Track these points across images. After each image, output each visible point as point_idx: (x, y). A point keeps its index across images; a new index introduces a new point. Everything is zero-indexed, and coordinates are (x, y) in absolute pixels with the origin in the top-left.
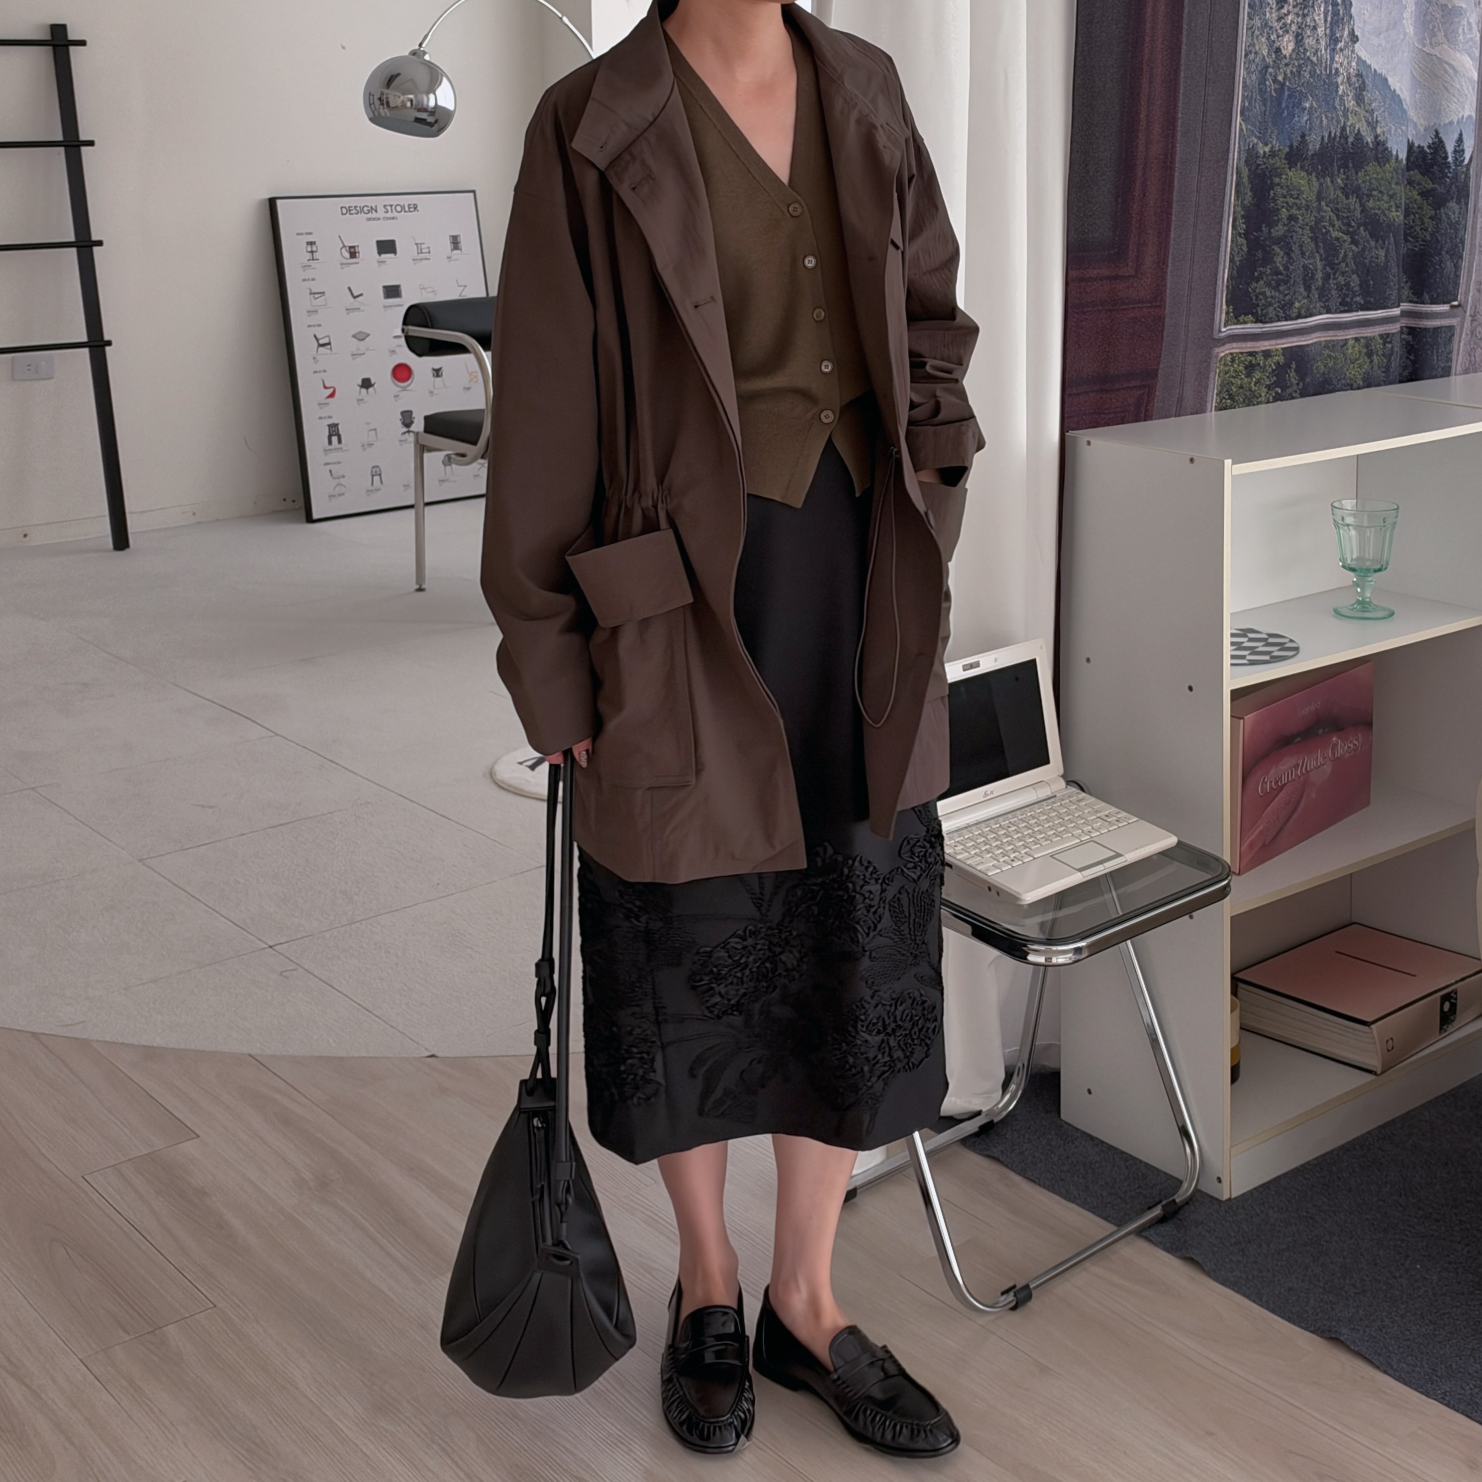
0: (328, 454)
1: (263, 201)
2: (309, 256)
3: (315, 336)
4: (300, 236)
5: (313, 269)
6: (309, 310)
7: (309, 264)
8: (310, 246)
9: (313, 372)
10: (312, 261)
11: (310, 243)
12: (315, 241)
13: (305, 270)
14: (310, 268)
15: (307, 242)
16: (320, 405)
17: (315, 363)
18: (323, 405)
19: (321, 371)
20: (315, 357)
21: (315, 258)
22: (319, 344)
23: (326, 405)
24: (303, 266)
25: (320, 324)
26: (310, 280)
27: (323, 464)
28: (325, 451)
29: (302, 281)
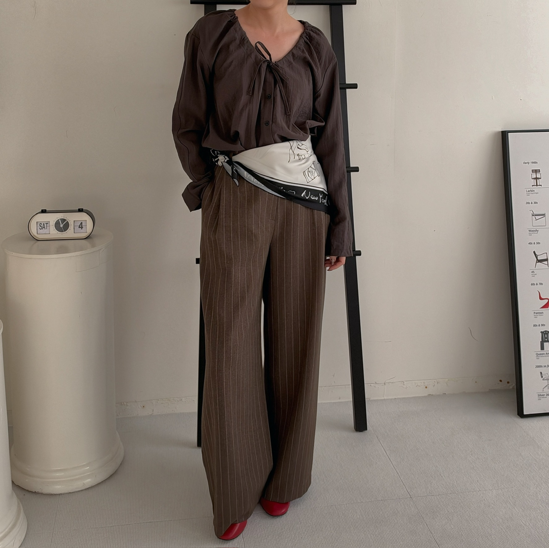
0: (540, 358)
1: (497, 134)
2: (534, 182)
3: (534, 252)
4: (527, 164)
5: (536, 194)
6: (530, 230)
7: (533, 189)
8: (535, 173)
9: (531, 284)
10: (536, 187)
11: (535, 171)
12: (539, 170)
13: (529, 194)
14: (534, 192)
15: (532, 170)
16: (537, 313)
17: (533, 276)
18: (538, 314)
19: (538, 284)
20: (533, 271)
21: (538, 184)
22: (537, 260)
23: (540, 314)
24: (527, 191)
25: (539, 242)
26: (533, 203)
27: (535, 367)
28: (537, 355)
29: (526, 204)
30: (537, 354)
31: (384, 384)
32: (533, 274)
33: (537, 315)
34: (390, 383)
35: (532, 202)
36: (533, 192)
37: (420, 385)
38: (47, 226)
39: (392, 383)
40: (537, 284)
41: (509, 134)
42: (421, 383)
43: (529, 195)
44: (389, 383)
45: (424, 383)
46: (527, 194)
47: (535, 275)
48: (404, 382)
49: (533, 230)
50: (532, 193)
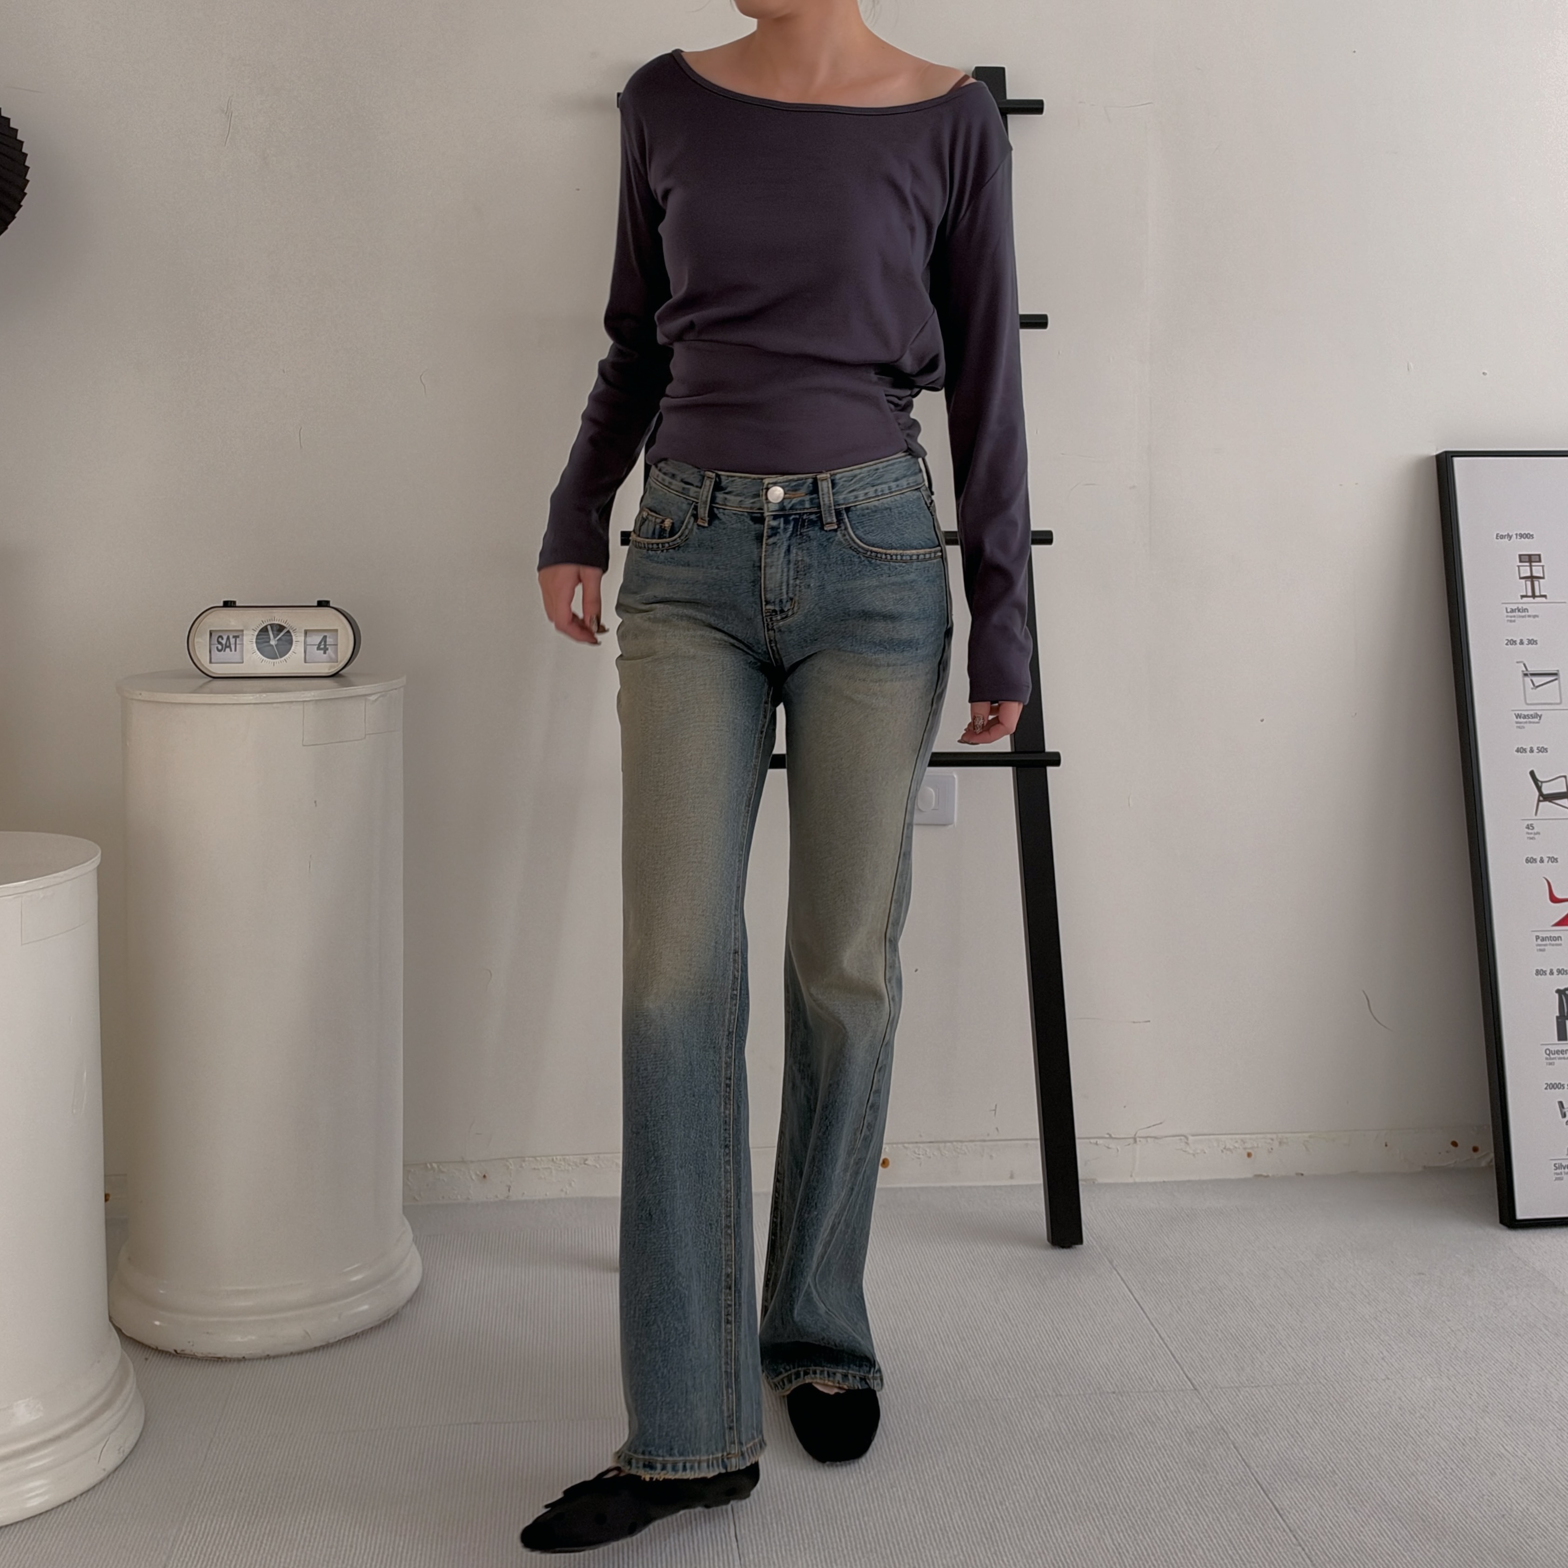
0: (1557, 1062)
1: (1423, 462)
2: (1524, 587)
3: (1532, 774)
4: (1506, 540)
5: (1531, 619)
6: (1519, 712)
7: (1525, 606)
8: (1528, 564)
9: (1527, 860)
10: (1531, 600)
11: (1527, 557)
12: (1539, 555)
13: (1513, 619)
14: (1527, 614)
15: (1520, 556)
16: (1543, 939)
17: (1531, 838)
18: (1547, 942)
19: (1546, 860)
20: (1531, 825)
21: (1537, 593)
22: (1541, 794)
23: (1553, 942)
24: (1509, 610)
25: (1545, 747)
26: (1526, 642)
27: (1546, 1086)
28: (1549, 1055)
29: (1507, 644)
30: (1549, 1052)
31: (1132, 1141)
32: (1531, 834)
33: (1545, 945)
34: (1149, 1139)
35: (1521, 640)
36: (1523, 614)
37: (1231, 1147)
38: (238, 642)
39: (1155, 1138)
40: (1542, 861)
41: (1456, 460)
42: (1237, 1142)
43: (1514, 621)
44: (1147, 1137)
45: (1243, 1141)
46: (1509, 619)
47: (1536, 836)
48: (1187, 1138)
49: (1526, 713)
50: (1520, 617)
